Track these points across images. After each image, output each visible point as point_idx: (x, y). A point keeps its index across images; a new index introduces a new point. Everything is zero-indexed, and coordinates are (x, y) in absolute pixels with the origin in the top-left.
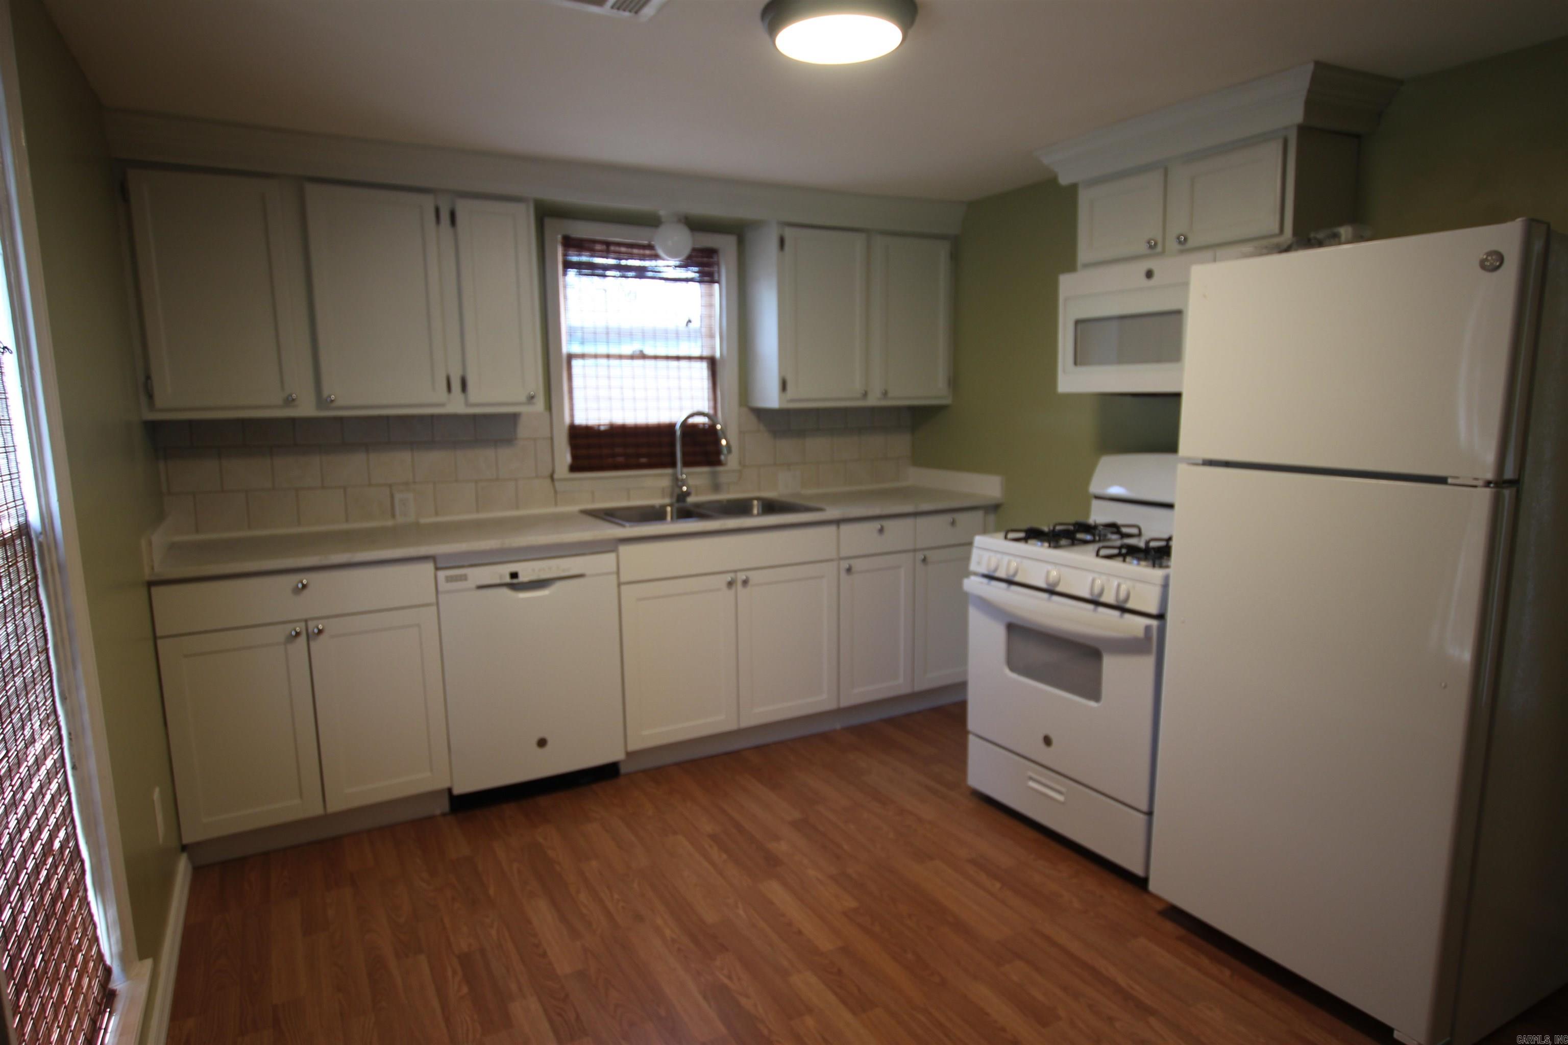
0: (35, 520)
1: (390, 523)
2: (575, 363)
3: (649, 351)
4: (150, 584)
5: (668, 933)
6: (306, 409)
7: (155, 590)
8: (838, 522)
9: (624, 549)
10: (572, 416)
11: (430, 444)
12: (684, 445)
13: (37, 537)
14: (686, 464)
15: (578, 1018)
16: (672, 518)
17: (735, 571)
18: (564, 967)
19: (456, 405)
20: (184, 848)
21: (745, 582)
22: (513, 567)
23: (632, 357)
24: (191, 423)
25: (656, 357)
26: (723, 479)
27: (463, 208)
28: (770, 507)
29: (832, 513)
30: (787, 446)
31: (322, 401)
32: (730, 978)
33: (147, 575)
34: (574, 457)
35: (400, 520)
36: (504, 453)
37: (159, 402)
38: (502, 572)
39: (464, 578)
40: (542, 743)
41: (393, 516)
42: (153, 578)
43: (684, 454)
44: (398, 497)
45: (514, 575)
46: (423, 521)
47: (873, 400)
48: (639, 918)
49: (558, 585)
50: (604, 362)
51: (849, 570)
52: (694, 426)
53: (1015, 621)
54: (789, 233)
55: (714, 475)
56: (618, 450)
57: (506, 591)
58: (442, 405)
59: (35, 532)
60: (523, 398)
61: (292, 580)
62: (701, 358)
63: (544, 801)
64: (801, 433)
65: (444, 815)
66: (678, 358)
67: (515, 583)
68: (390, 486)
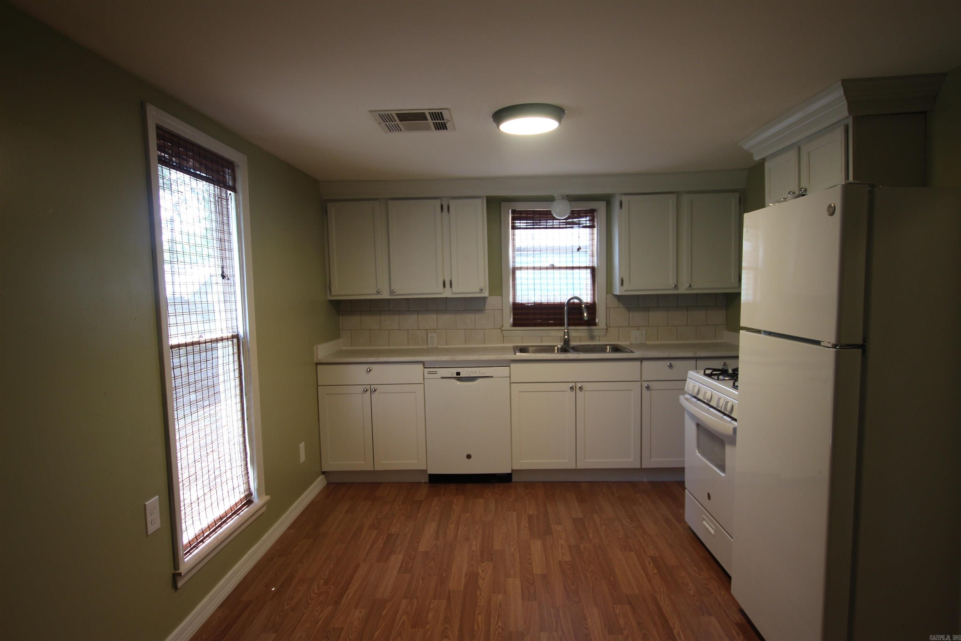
0: (241, 334)
1: (425, 347)
2: (518, 273)
3: (557, 265)
4: (317, 364)
5: (474, 548)
6: (386, 295)
7: (318, 366)
8: (641, 360)
9: (512, 365)
10: (514, 298)
11: (445, 311)
12: (569, 314)
13: (242, 340)
14: (569, 325)
15: (412, 567)
16: (558, 352)
17: (576, 382)
18: (422, 548)
19: (447, 293)
20: (324, 473)
21: (581, 388)
22: (458, 370)
23: (547, 268)
24: (351, 301)
25: (560, 268)
26: (596, 333)
27: (453, 203)
28: (616, 349)
29: (637, 354)
30: (637, 317)
31: (392, 292)
32: (483, 571)
33: (315, 361)
34: (514, 319)
35: (430, 346)
36: (478, 316)
37: (333, 293)
38: (452, 372)
39: (435, 373)
40: (469, 457)
41: (427, 344)
42: (318, 362)
43: (569, 319)
44: (429, 335)
45: (458, 374)
46: (439, 347)
47: (683, 290)
48: (468, 539)
49: (480, 380)
50: (531, 271)
51: (648, 388)
52: (574, 303)
53: (699, 423)
54: (625, 199)
55: (591, 331)
56: (538, 316)
57: (454, 381)
58: (442, 293)
59: (242, 338)
60: (478, 290)
61: (366, 367)
62: (586, 268)
63: (470, 486)
64: (647, 309)
65: (425, 483)
66: (573, 268)
67: (458, 377)
68: (427, 330)
